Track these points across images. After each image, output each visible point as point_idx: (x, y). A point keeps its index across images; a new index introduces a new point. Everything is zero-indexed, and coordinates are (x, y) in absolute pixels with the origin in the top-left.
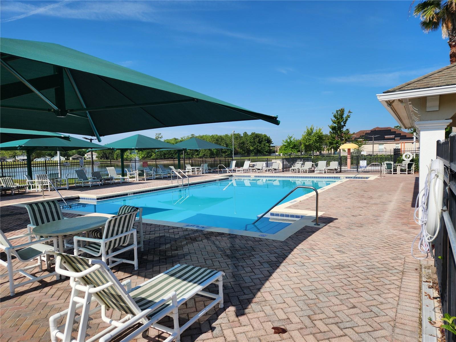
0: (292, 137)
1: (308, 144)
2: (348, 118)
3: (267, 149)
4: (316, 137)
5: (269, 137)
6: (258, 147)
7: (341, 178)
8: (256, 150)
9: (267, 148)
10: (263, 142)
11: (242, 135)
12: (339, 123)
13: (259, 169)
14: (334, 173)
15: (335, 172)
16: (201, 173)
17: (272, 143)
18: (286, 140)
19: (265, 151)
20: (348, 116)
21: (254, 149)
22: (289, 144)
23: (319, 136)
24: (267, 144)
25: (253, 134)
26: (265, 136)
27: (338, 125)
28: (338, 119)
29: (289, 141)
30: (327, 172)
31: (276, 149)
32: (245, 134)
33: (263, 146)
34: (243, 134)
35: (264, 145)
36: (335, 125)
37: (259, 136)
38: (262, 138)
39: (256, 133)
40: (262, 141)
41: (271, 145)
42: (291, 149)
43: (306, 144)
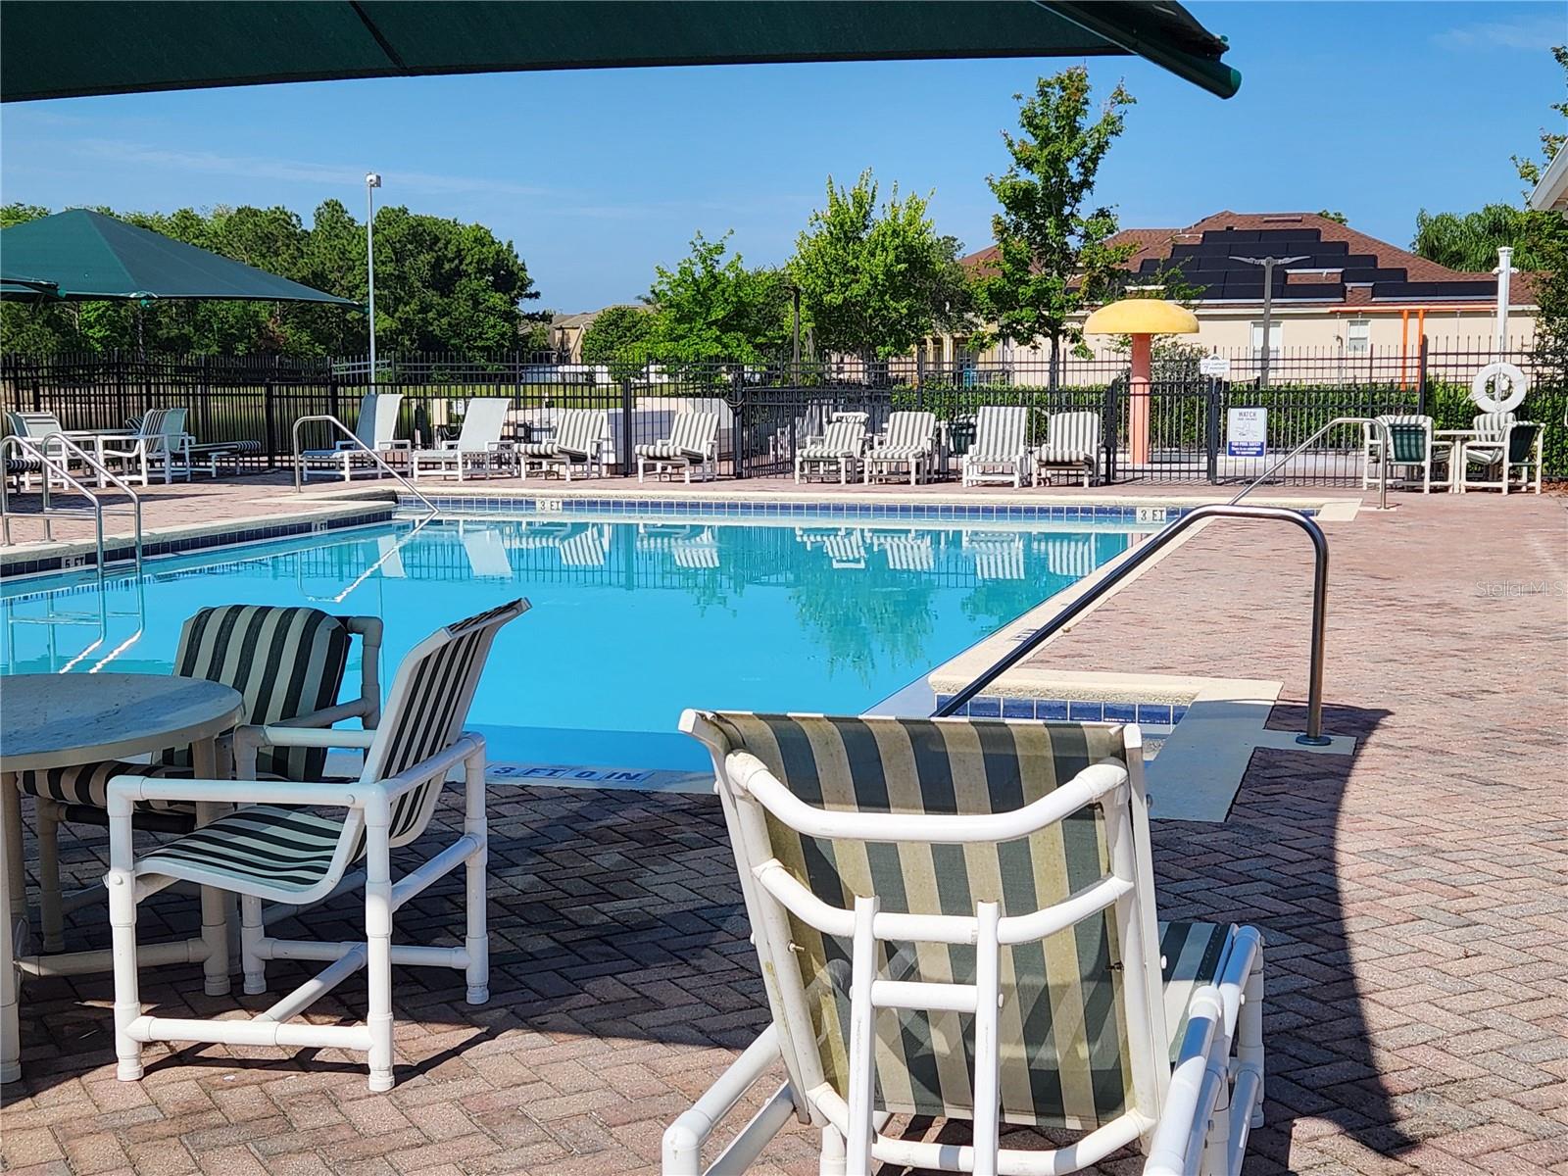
0: (720, 249)
1: (839, 301)
2: (1112, 139)
3: (493, 329)
4: (891, 256)
5: (510, 245)
6: (431, 315)
7: (1139, 514)
8: (413, 341)
9: (494, 327)
10: (464, 281)
11: (309, 225)
12: (1055, 161)
13: (578, 458)
14: (1081, 484)
15: (1086, 481)
16: (144, 478)
17: (531, 290)
18: (683, 271)
19: (481, 349)
20: (1113, 127)
21: (401, 332)
22: (704, 295)
23: (910, 249)
24: (497, 299)
25: (388, 218)
26: (482, 239)
27: (1047, 179)
28: (1045, 142)
29: (699, 271)
30: (1034, 481)
31: (558, 334)
32: (334, 214)
33: (462, 308)
34: (319, 216)
35: (476, 303)
36: (1026, 177)
37: (436, 239)
38: (459, 251)
39: (412, 213)
40: (458, 273)
41: (526, 306)
42: (715, 331)
43: (827, 298)
